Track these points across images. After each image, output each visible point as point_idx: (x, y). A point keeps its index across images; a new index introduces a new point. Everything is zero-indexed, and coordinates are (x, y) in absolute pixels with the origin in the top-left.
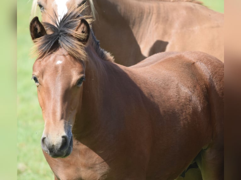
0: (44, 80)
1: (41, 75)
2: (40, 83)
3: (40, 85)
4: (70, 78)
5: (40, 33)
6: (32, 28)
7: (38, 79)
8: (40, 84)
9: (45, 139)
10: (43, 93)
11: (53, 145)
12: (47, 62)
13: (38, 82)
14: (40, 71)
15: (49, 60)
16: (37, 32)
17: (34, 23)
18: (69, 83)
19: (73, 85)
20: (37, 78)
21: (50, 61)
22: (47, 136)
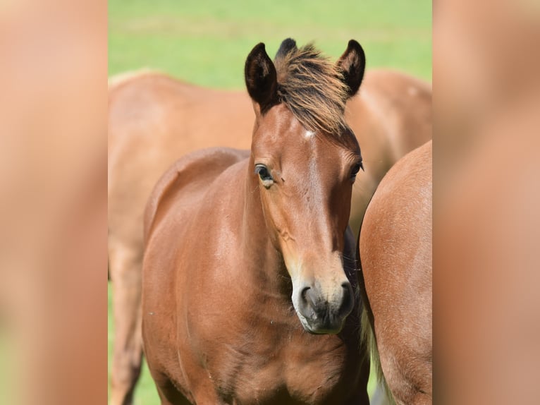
0: (283, 172)
1: (278, 164)
2: (276, 180)
3: (275, 184)
4: (336, 163)
5: (267, 76)
6: (253, 67)
7: (272, 172)
8: (275, 182)
9: (309, 290)
10: (284, 200)
11: (326, 303)
12: (286, 135)
13: (271, 179)
14: (273, 156)
15: (287, 132)
16: (262, 75)
17: (257, 55)
18: (336, 173)
19: (344, 177)
20: (268, 169)
21: (290, 133)
22: (313, 285)
